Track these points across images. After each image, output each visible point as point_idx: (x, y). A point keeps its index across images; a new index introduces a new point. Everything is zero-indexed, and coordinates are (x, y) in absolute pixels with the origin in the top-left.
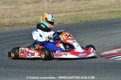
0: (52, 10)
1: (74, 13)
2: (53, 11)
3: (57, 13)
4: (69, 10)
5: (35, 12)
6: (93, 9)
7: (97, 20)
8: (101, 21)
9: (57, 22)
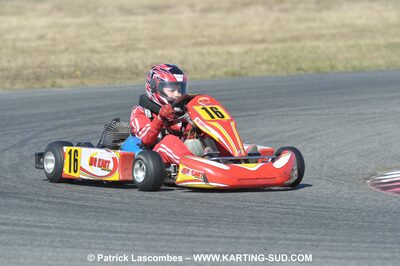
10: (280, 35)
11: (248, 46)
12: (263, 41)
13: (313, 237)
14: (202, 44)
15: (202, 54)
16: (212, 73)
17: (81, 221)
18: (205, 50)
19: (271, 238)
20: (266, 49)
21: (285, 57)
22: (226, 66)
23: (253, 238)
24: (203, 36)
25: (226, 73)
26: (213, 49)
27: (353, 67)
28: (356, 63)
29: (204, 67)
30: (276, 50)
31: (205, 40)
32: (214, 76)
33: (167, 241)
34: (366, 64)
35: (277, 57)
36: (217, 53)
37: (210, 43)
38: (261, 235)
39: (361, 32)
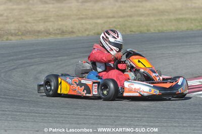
0: (84, 14)
1: (120, 20)
2: (86, 15)
3: (91, 18)
4: (110, 15)
5: (58, 16)
6: (149, 15)
7: (157, 31)
8: (164, 32)
9: (94, 31)
10: (121, 14)
11: (106, 20)
12: (113, 17)
13: (139, 116)
14: (82, 19)
15: (82, 24)
16: (87, 33)
17: (22, 108)
18: (83, 21)
19: (117, 116)
20: (114, 21)
21: (124, 25)
22: (94, 30)
23: (108, 116)
24: (83, 15)
25: (94, 33)
26: (88, 21)
27: (159, 30)
28: (160, 28)
29: (83, 30)
30: (120, 21)
31: (83, 16)
32: (88, 35)
33: (65, 117)
34: (165, 29)
35: (120, 25)
36: (90, 24)
37: (87, 18)
38: (112, 115)
39: (162, 12)
